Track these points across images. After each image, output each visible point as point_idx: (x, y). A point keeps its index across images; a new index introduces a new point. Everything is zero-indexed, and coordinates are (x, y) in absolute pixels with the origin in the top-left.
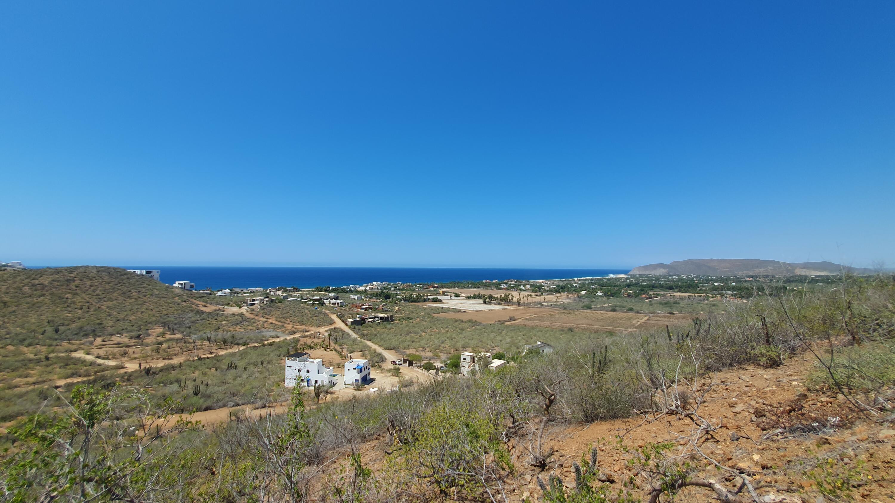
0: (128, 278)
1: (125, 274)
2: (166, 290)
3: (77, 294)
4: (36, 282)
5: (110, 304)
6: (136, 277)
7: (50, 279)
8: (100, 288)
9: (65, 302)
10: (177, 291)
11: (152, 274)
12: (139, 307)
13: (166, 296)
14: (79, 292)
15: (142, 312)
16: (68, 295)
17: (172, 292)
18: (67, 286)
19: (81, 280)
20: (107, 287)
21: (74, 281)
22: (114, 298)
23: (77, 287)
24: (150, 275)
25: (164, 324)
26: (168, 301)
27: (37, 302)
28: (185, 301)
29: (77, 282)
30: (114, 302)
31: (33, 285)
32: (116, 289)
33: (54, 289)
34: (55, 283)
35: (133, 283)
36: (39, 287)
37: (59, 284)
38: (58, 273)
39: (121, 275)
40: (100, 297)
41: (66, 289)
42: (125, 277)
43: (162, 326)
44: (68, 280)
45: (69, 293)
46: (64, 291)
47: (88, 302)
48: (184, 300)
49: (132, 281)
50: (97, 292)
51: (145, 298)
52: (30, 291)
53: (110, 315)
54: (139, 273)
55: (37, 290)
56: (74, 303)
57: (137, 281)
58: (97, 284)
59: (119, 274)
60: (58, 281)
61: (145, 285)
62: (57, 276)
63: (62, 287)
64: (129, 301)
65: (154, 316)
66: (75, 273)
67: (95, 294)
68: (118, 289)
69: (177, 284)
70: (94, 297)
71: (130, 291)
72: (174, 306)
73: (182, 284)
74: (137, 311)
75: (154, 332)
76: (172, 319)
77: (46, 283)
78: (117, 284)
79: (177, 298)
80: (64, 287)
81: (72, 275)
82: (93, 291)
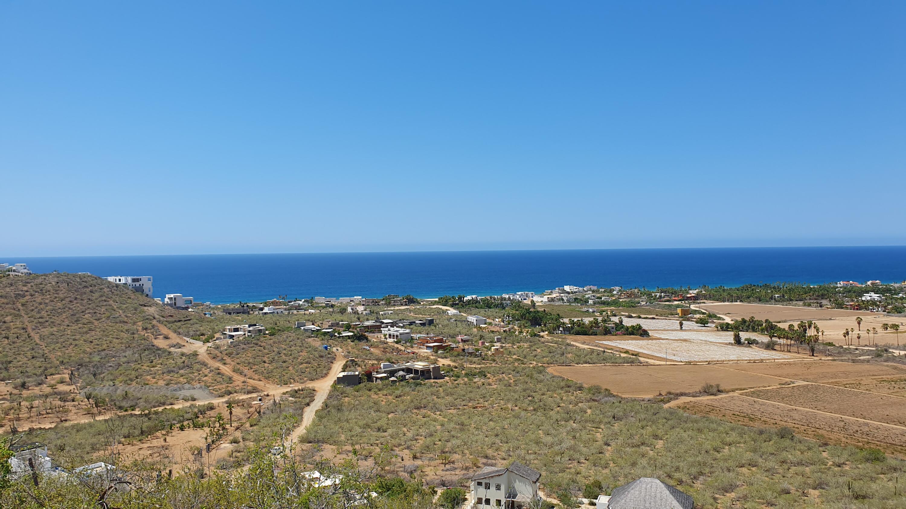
0: (91, 292)
5: (46, 331)
6: (106, 290)
8: (49, 307)
11: (141, 283)
12: (78, 337)
14: (22, 313)
15: (76, 345)
16: (8, 319)
19: (32, 296)
20: (59, 305)
21: (24, 296)
22: (58, 322)
24: (137, 284)
28: (146, 329)
30: (55, 329)
32: (67, 309)
35: (94, 298)
37: (5, 301)
39: (86, 287)
40: (40, 320)
41: (10, 308)
42: (88, 290)
44: (18, 296)
45: (11, 315)
47: (24, 329)
49: (97, 295)
50: (44, 313)
51: (96, 323)
53: (33, 349)
56: (8, 328)
57: (101, 296)
58: (47, 301)
61: (111, 302)
63: (7, 306)
64: (75, 327)
67: (38, 316)
68: (69, 308)
70: (36, 321)
71: (83, 312)
74: (71, 344)
75: (53, 379)
78: (71, 301)
81: (25, 288)
82: (39, 312)
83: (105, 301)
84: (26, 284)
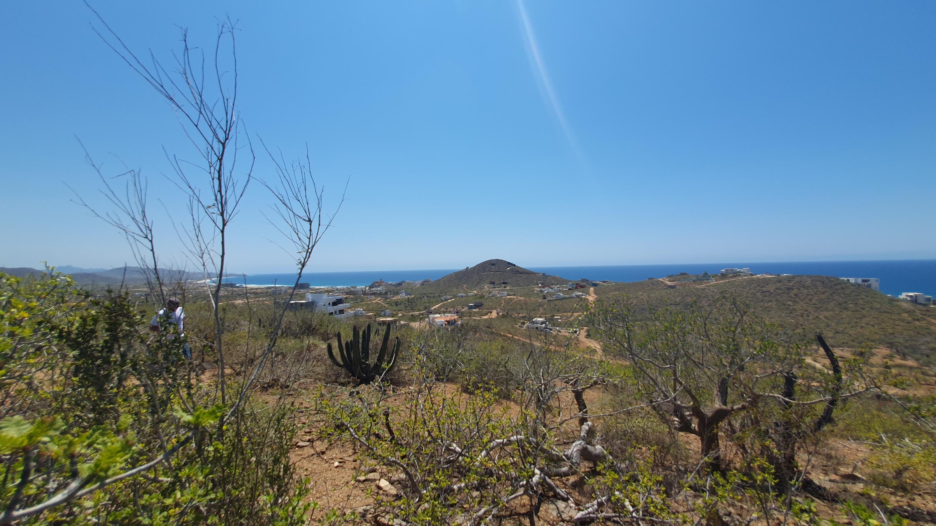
0: (842, 288)
1: (839, 284)
2: (890, 303)
3: (796, 301)
4: (764, 289)
5: (827, 314)
6: (851, 287)
7: (774, 288)
8: (816, 298)
9: (788, 309)
10: (905, 305)
11: (869, 283)
12: (858, 321)
13: (890, 311)
14: (798, 300)
15: (862, 327)
16: (790, 303)
17: (899, 306)
18: (788, 294)
19: (798, 289)
20: (823, 296)
21: (793, 289)
22: (830, 308)
23: (795, 295)
24: (866, 284)
25: (891, 345)
26: (893, 317)
27: (767, 307)
29: (795, 291)
30: (831, 313)
31: (763, 292)
32: (831, 300)
33: (778, 296)
34: (779, 291)
35: (848, 293)
36: (767, 294)
37: (781, 291)
38: (779, 282)
39: (835, 285)
40: (817, 306)
42: (839, 287)
43: (888, 347)
44: (788, 289)
45: (790, 301)
46: (786, 298)
47: (807, 311)
48: (916, 318)
49: (847, 292)
50: (814, 301)
51: (864, 311)
52: (761, 297)
53: (828, 326)
54: (853, 282)
55: (766, 296)
56: (795, 310)
57: (853, 291)
58: (813, 293)
59: (833, 283)
60: (780, 289)
61: (862, 297)
62: (779, 285)
63: (784, 295)
64: (846, 313)
65: (876, 333)
66: (793, 282)
67: (812, 303)
68: (833, 299)
69: (903, 296)
70: (812, 306)
71: (846, 302)
72: (902, 324)
73: (911, 296)
74: (857, 326)
75: (879, 352)
76: (901, 341)
77: (771, 291)
79: (906, 315)
80: (786, 295)
81: (791, 284)
82: (810, 300)
83: (857, 295)
84: (790, 281)
